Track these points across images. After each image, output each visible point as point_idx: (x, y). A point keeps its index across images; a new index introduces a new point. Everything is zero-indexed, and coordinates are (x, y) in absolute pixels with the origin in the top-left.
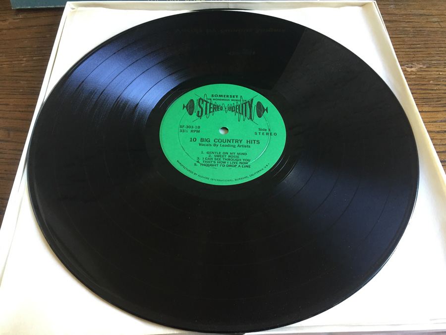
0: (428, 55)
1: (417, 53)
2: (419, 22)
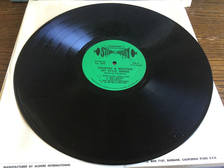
0: (219, 33)
1: (214, 31)
2: (214, 16)
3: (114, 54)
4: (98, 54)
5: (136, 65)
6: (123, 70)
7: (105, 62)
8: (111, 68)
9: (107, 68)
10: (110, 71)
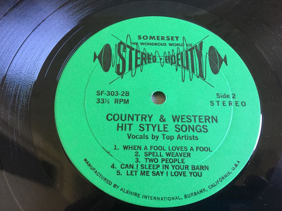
3: (157, 65)
4: (106, 68)
5: (227, 103)
6: (187, 124)
7: (127, 94)
8: (150, 118)
9: (135, 117)
10: (146, 127)
